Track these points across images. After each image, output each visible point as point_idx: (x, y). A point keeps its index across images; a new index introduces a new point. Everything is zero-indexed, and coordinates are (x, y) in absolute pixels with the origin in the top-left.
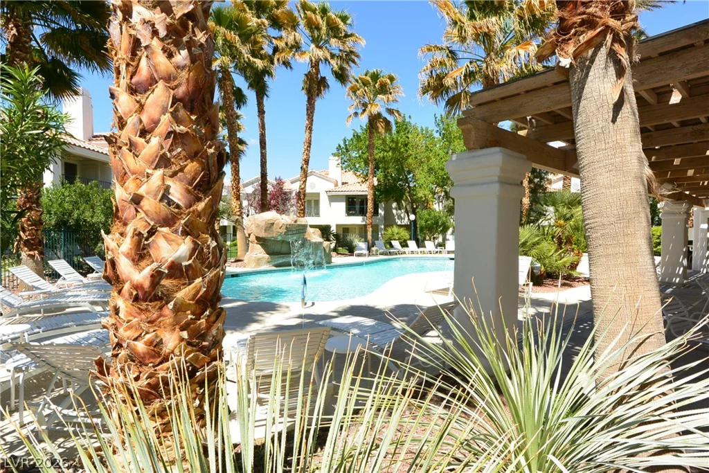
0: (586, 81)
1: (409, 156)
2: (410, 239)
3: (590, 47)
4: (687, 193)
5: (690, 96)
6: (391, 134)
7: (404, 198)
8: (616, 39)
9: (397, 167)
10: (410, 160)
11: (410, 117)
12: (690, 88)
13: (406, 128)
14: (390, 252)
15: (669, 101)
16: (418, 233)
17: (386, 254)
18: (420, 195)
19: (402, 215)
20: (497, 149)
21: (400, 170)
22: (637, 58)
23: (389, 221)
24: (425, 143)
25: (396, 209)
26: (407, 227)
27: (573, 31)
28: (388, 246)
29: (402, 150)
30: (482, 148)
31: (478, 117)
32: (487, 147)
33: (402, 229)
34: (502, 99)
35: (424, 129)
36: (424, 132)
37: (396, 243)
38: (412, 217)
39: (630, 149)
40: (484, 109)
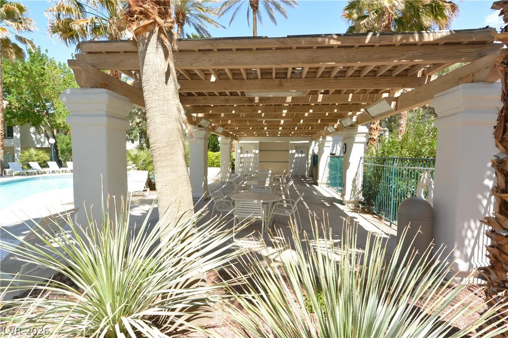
0: (146, 53)
1: (45, 86)
2: (51, 160)
3: (147, 31)
4: (231, 133)
5: (219, 79)
6: (23, 61)
7: (43, 122)
8: (161, 30)
9: (32, 94)
10: (46, 90)
11: (47, 51)
12: (219, 75)
13: (42, 60)
14: (27, 173)
15: (210, 79)
16: (59, 155)
17: (23, 175)
18: (58, 121)
19: (42, 140)
20: (104, 90)
21: (37, 97)
22: (176, 47)
23: (26, 143)
24: (63, 77)
25: (34, 133)
26: (47, 150)
27: (136, 16)
28: (26, 167)
29: (37, 79)
30: (92, 87)
31: (89, 62)
32: (97, 88)
33: (40, 152)
34: (107, 52)
35: (62, 64)
36: (62, 67)
37: (35, 165)
38: (52, 141)
39: (172, 102)
40: (93, 57)
